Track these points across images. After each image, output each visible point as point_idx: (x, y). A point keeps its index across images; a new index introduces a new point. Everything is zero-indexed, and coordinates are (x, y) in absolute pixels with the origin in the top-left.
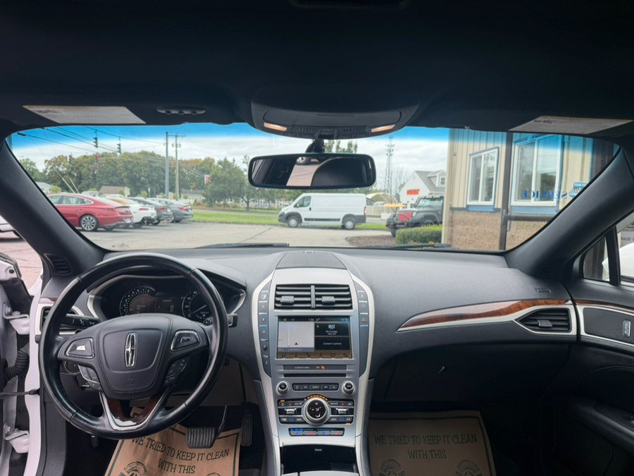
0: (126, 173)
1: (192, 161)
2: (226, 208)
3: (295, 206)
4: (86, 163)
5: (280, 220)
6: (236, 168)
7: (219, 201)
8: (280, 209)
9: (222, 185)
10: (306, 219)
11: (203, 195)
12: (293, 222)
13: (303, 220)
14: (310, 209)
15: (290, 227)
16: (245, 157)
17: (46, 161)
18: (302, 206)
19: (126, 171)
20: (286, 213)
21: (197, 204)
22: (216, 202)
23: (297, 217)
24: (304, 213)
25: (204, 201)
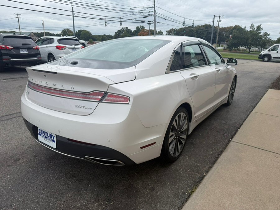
0: (197, 35)
1: (228, 28)
2: (238, 51)
3: (269, 51)
4: (181, 31)
5: (259, 58)
6: (245, 31)
7: (235, 48)
8: (261, 52)
9: (237, 40)
10: (273, 58)
11: (227, 45)
12: (266, 59)
13: (272, 58)
14: (277, 52)
15: (264, 61)
16: (252, 25)
17: (167, 31)
18: (272, 50)
19: (197, 34)
20: (263, 54)
21: (224, 49)
22: (233, 48)
23: (269, 56)
24: (273, 54)
25: (227, 48)
